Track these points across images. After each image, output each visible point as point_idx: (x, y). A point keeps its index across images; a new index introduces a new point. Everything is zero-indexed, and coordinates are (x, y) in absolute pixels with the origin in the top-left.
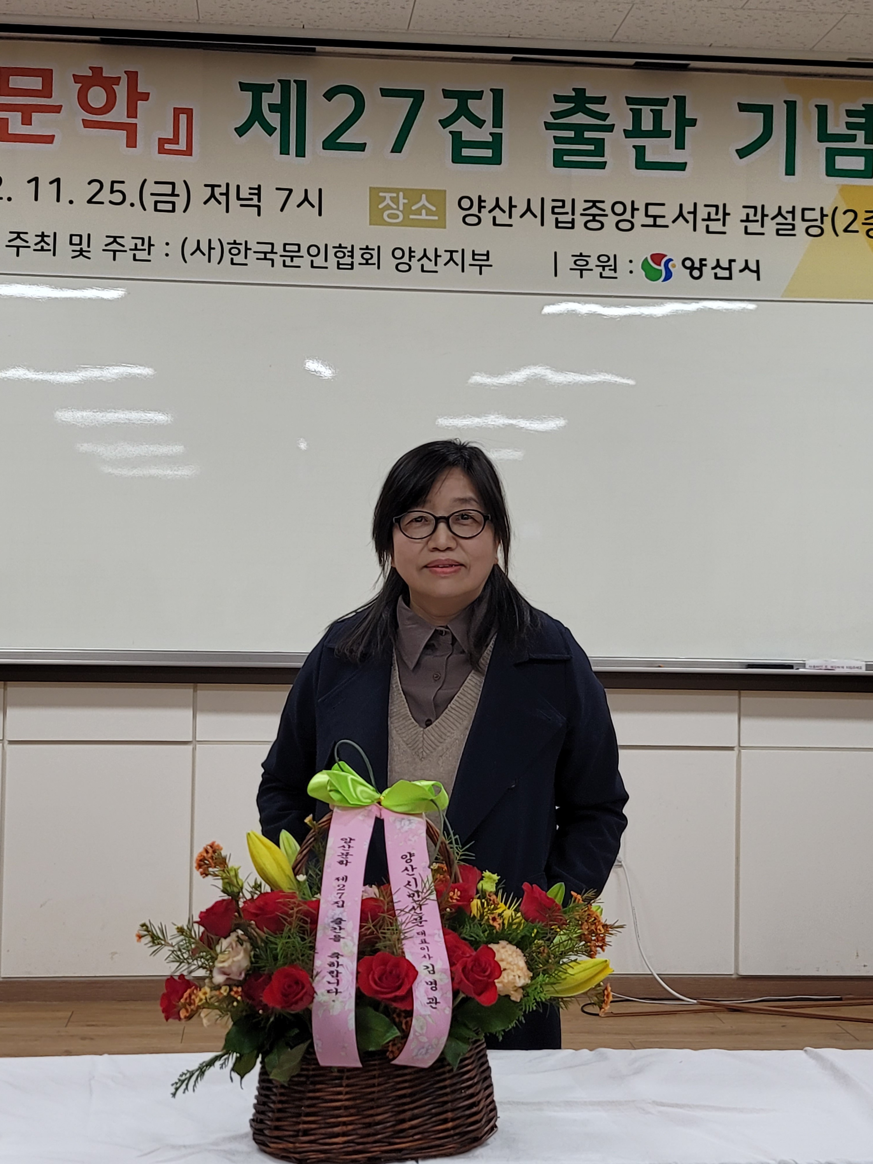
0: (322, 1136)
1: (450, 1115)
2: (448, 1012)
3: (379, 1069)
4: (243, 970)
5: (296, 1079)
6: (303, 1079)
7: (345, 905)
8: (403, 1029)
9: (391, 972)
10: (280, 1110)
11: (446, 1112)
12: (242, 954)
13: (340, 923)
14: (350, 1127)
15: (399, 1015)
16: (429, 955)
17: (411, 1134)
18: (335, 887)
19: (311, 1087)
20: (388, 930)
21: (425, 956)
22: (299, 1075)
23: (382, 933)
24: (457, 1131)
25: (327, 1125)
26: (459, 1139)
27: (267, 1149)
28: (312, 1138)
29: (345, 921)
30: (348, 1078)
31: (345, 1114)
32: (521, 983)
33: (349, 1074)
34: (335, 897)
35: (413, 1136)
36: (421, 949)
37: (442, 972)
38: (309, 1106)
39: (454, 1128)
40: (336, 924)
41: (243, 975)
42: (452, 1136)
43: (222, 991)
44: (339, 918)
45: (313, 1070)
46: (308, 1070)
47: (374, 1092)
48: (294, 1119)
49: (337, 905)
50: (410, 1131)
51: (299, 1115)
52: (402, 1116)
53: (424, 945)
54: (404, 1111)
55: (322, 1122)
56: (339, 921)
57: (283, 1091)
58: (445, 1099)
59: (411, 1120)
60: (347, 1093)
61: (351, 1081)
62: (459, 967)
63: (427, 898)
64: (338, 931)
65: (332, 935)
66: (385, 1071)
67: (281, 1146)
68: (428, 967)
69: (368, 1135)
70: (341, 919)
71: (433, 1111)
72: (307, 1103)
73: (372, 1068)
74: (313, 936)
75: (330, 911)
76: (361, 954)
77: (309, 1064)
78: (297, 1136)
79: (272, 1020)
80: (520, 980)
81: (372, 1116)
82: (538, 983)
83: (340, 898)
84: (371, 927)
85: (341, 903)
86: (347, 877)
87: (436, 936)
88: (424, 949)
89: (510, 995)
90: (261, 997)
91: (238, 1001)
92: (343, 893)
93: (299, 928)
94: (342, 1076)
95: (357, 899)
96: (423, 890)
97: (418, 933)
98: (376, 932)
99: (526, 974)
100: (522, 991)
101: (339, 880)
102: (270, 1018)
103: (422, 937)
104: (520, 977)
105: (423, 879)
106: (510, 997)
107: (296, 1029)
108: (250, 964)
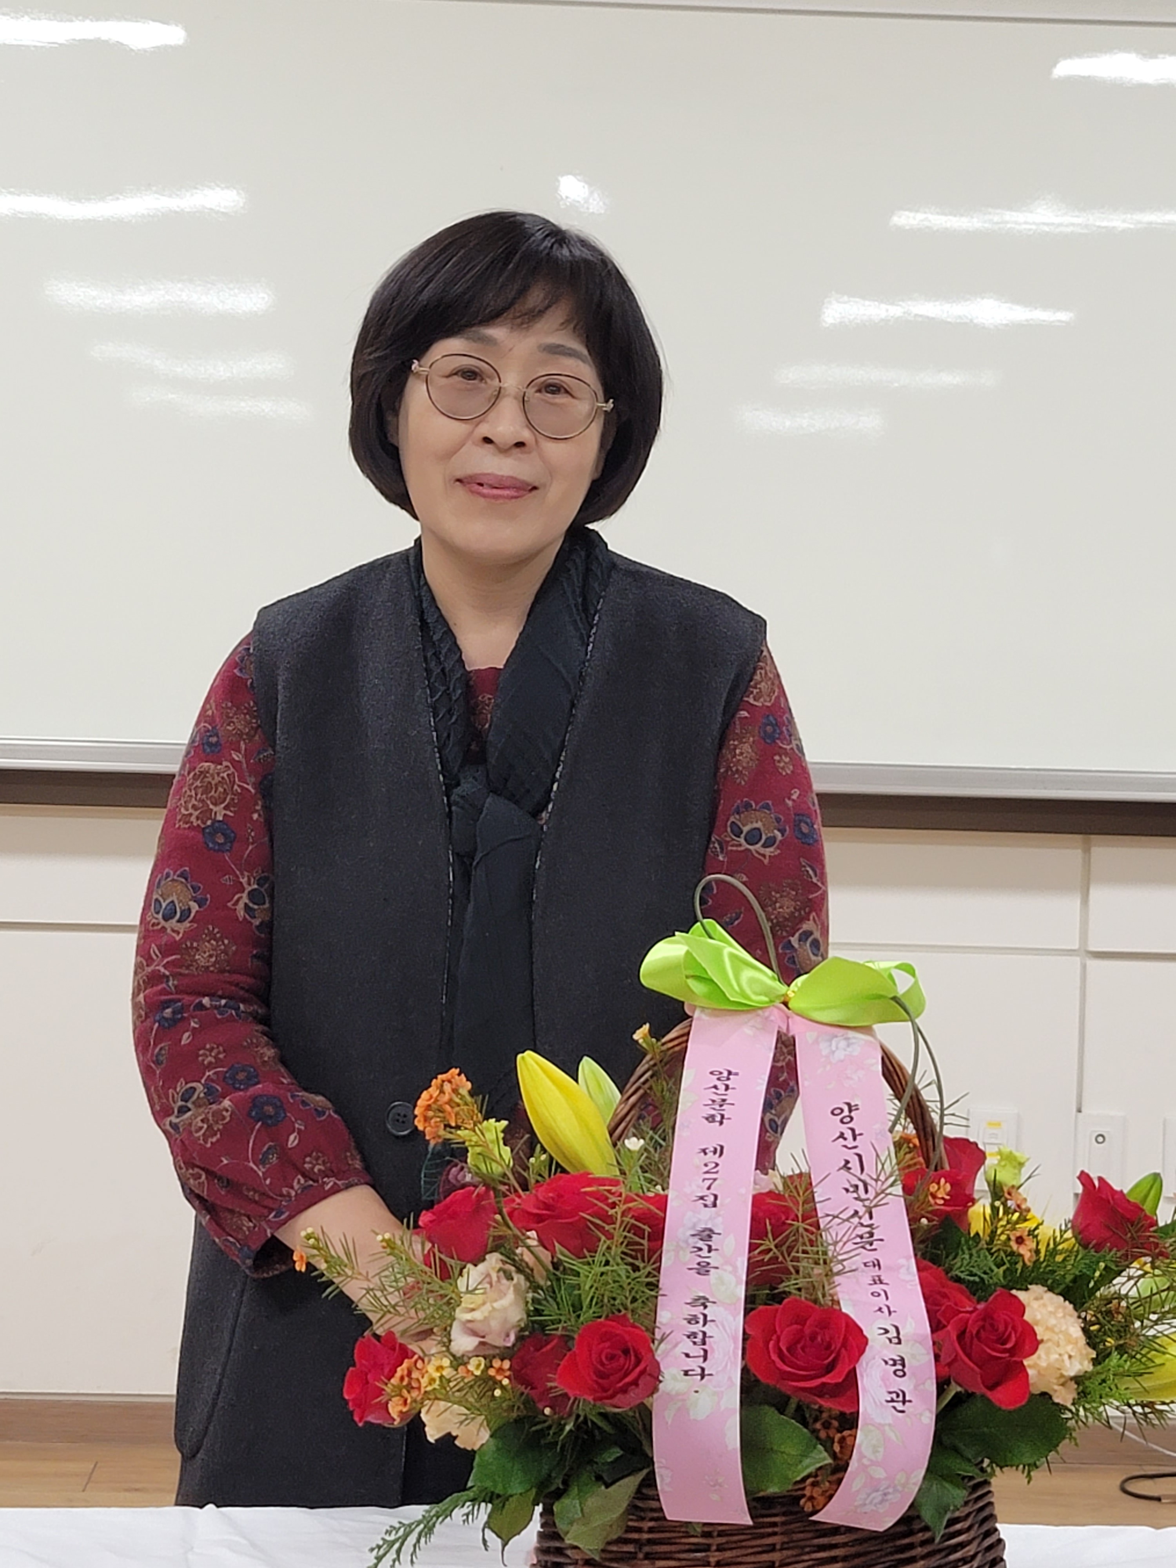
2: (928, 1420)
3: (783, 1532)
4: (513, 1327)
5: (615, 1548)
6: (630, 1548)
7: (718, 1202)
8: (835, 1453)
9: (813, 1338)
12: (511, 1296)
13: (710, 1237)
15: (827, 1425)
16: (888, 1308)
18: (698, 1167)
20: (804, 1252)
21: (880, 1309)
22: (621, 1541)
23: (793, 1260)
29: (719, 1234)
30: (721, 1548)
32: (1073, 1369)
33: (720, 1540)
34: (698, 1186)
36: (872, 1294)
37: (916, 1341)
40: (702, 1240)
41: (512, 1338)
43: (471, 1367)
44: (705, 1230)
45: (651, 1530)
46: (639, 1530)
49: (701, 1201)
53: (878, 1288)
56: (707, 1235)
61: (728, 1554)
62: (952, 1330)
63: (888, 1191)
64: (704, 1253)
65: (693, 1260)
66: (795, 1537)
68: (887, 1331)
70: (711, 1230)
73: (770, 1530)
74: (654, 1262)
75: (690, 1214)
76: (750, 1301)
77: (642, 1519)
79: (568, 1428)
80: (1071, 1363)
82: (1109, 1370)
83: (709, 1188)
84: (773, 1247)
85: (712, 1198)
86: (722, 1147)
87: (903, 1270)
88: (879, 1295)
89: (1051, 1393)
90: (550, 1380)
91: (503, 1388)
92: (715, 1180)
93: (627, 1245)
94: (709, 1545)
95: (743, 1191)
96: (879, 1176)
97: (865, 1264)
98: (781, 1259)
99: (1084, 1352)
100: (1076, 1386)
101: (705, 1154)
102: (565, 1425)
103: (875, 1272)
104: (1070, 1357)
105: (877, 1155)
106: (1050, 1397)
107: (618, 1450)
108: (525, 1316)
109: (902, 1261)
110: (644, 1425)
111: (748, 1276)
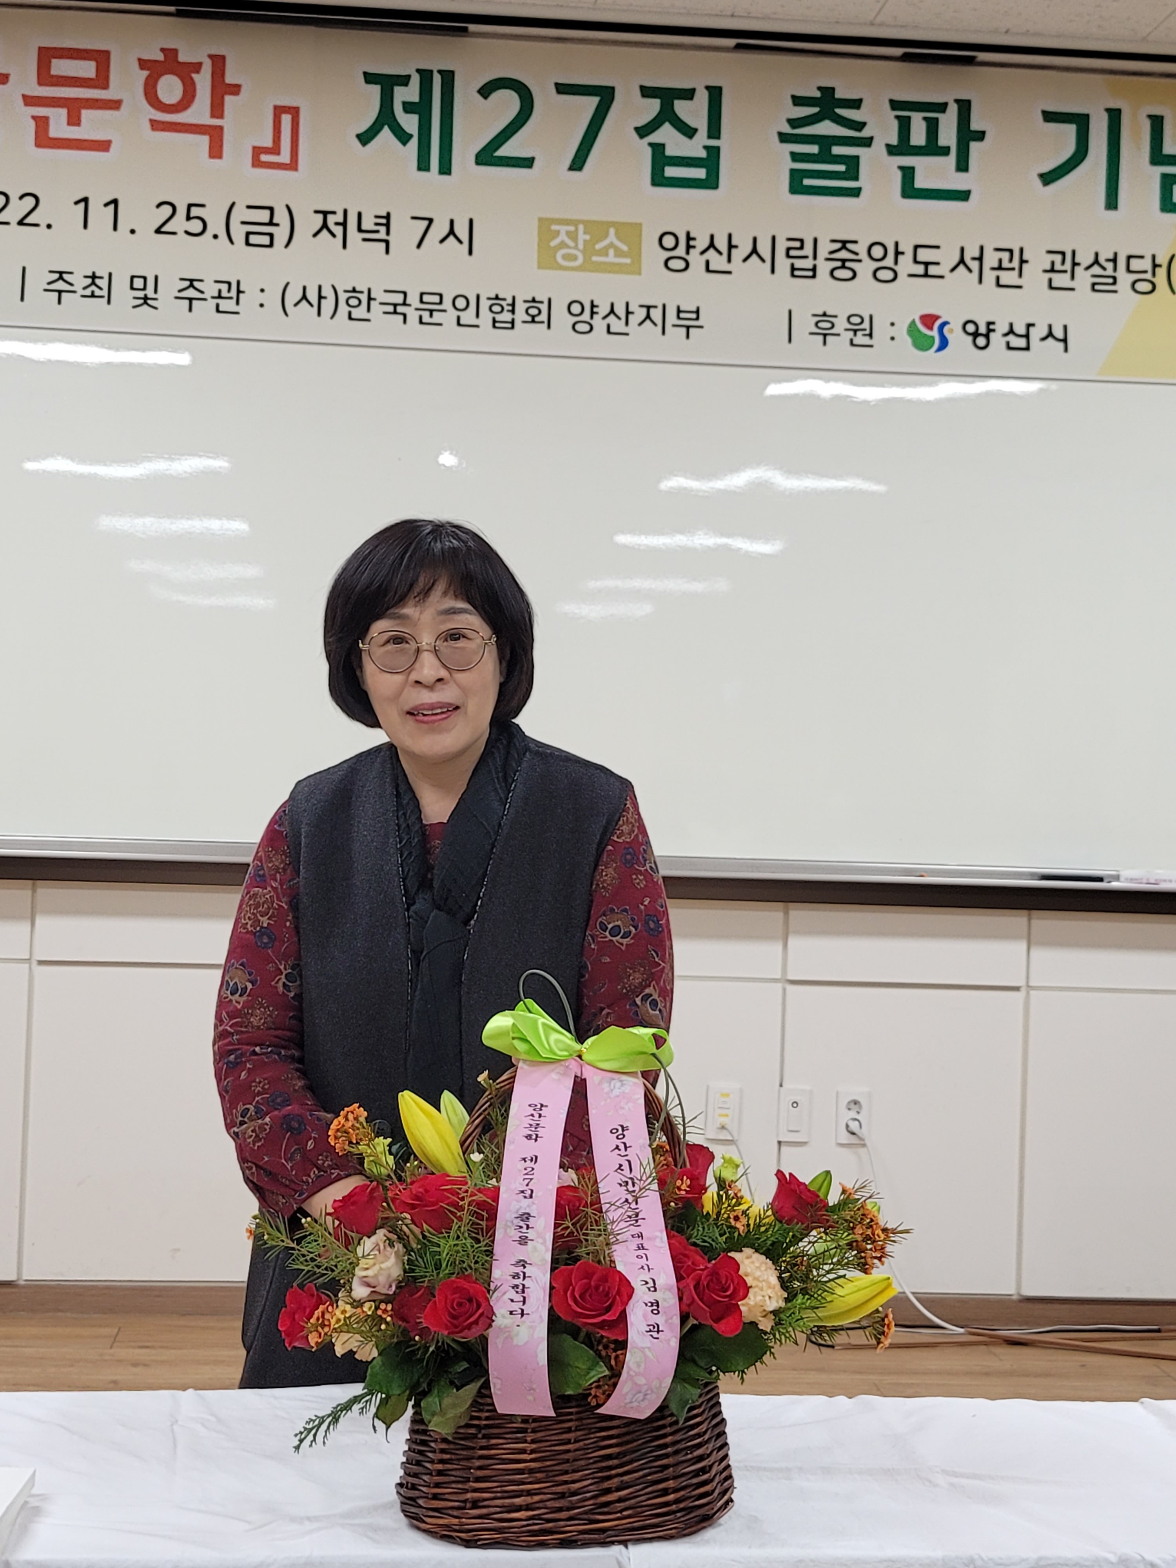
0: (498, 1509)
1: (671, 1484)
2: (675, 1343)
3: (576, 1420)
4: (394, 1280)
5: (462, 1431)
6: (473, 1431)
7: (534, 1195)
8: (611, 1366)
9: (597, 1288)
10: (440, 1473)
11: (666, 1480)
12: (393, 1260)
13: (528, 1218)
14: (536, 1498)
15: (606, 1347)
16: (648, 1266)
17: (619, 1509)
18: (520, 1171)
19: (484, 1442)
20: (592, 1230)
21: (642, 1267)
22: (467, 1426)
23: (584, 1234)
24: (682, 1505)
25: (506, 1495)
26: (683, 1516)
27: (423, 1526)
28: (484, 1511)
29: (534, 1217)
30: (534, 1431)
31: (530, 1480)
32: (772, 1305)
33: (534, 1425)
35: (621, 1511)
36: (637, 1257)
37: (666, 1289)
38: (480, 1468)
39: (677, 1501)
40: (522, 1220)
41: (394, 1288)
42: (674, 1512)
43: (365, 1309)
44: (525, 1214)
45: (487, 1418)
46: (479, 1418)
47: (568, 1451)
48: (460, 1486)
49: (522, 1194)
50: (618, 1505)
51: (468, 1480)
52: (606, 1485)
53: (641, 1252)
54: (609, 1478)
55: (499, 1489)
56: (526, 1217)
57: (444, 1446)
58: (665, 1462)
59: (618, 1489)
60: (533, 1451)
61: (539, 1435)
62: (689, 1283)
63: (648, 1187)
64: (524, 1230)
65: (516, 1235)
66: (585, 1422)
67: (441, 1522)
68: (646, 1283)
69: (560, 1510)
70: (528, 1214)
71: (649, 1478)
72: (478, 1463)
73: (569, 1417)
74: (490, 1237)
75: (514, 1203)
76: (556, 1263)
77: (481, 1411)
78: (464, 1508)
79: (431, 1349)
80: (770, 1302)
81: (566, 1482)
82: (796, 1307)
83: (527, 1185)
84: (570, 1225)
85: (529, 1192)
86: (536, 1157)
87: (658, 1240)
88: (642, 1257)
89: (757, 1322)
90: (419, 1318)
91: (387, 1323)
92: (531, 1179)
93: (471, 1225)
94: (527, 1429)
95: (550, 1187)
96: (641, 1177)
97: (633, 1236)
98: (576, 1234)
99: (779, 1294)
100: (774, 1317)
101: (525, 1161)
102: (429, 1347)
103: (639, 1241)
104: (770, 1297)
105: (641, 1163)
106: (757, 1324)
107: (465, 1363)
108: (402, 1273)
109: (658, 1234)
110: (483, 1348)
111: (553, 1244)
